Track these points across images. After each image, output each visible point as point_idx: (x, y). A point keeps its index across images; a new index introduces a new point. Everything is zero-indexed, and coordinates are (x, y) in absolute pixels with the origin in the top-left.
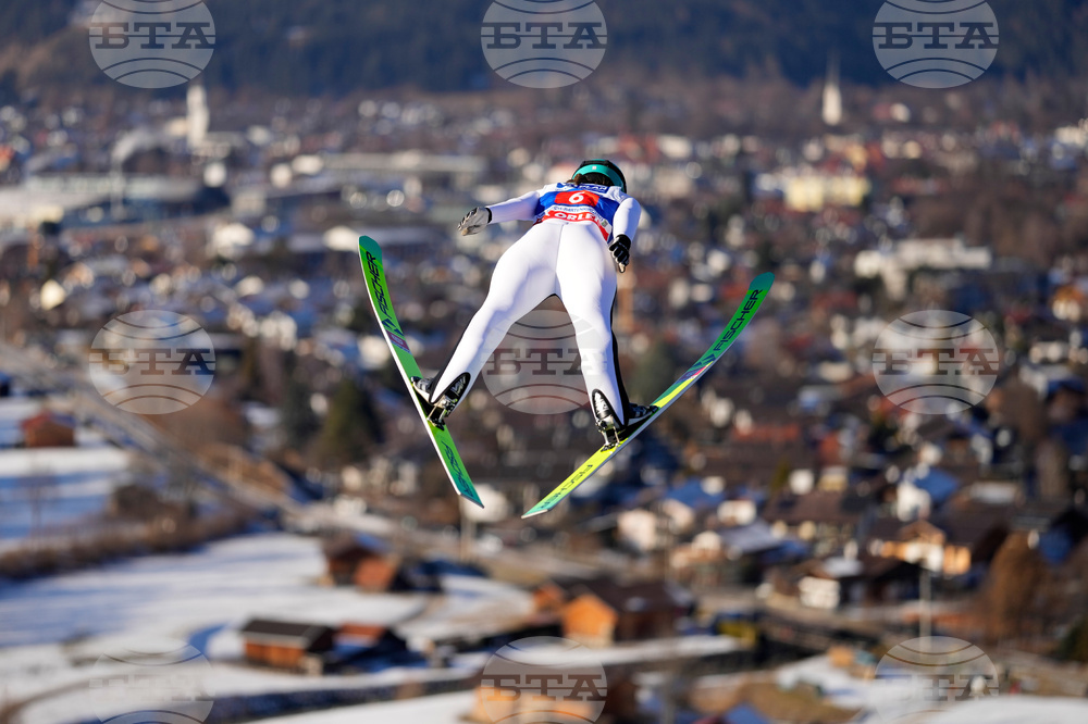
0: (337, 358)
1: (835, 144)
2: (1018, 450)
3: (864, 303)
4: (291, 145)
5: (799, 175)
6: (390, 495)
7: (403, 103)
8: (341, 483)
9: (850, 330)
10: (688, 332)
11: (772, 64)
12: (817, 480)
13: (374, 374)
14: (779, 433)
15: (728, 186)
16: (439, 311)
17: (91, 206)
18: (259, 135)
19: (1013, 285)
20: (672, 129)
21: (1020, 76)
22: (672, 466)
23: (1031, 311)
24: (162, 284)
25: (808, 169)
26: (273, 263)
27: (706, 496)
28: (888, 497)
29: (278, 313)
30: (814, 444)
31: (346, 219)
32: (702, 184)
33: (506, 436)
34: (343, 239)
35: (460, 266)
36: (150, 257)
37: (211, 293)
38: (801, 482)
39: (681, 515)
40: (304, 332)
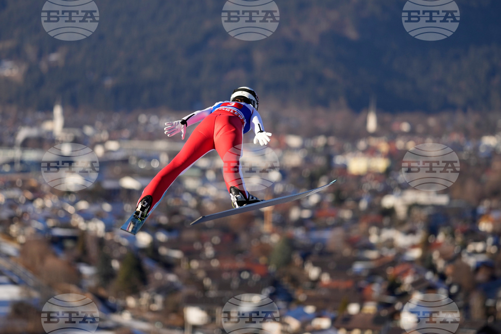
0: (125, 242)
1: (373, 142)
2: (461, 295)
3: (386, 221)
4: (104, 135)
5: (355, 156)
6: (150, 311)
7: (160, 117)
8: (126, 303)
9: (379, 234)
10: (299, 233)
11: (342, 101)
12: (361, 308)
13: (143, 250)
14: (343, 284)
15: (320, 161)
16: (176, 220)
17: (4, 164)
18: (89, 130)
19: (459, 213)
20: (293, 132)
21: (465, 110)
22: (290, 300)
23: (468, 227)
24: (39, 203)
25: (360, 154)
26: (94, 194)
27: (306, 314)
28: (396, 318)
29: (96, 219)
30: (361, 290)
31: (131, 173)
32: (307, 160)
33: (207, 282)
34: (129, 183)
35: (187, 197)
36: (33, 190)
37: (63, 209)
38: (353, 309)
39: (294, 324)
40: (109, 229)
